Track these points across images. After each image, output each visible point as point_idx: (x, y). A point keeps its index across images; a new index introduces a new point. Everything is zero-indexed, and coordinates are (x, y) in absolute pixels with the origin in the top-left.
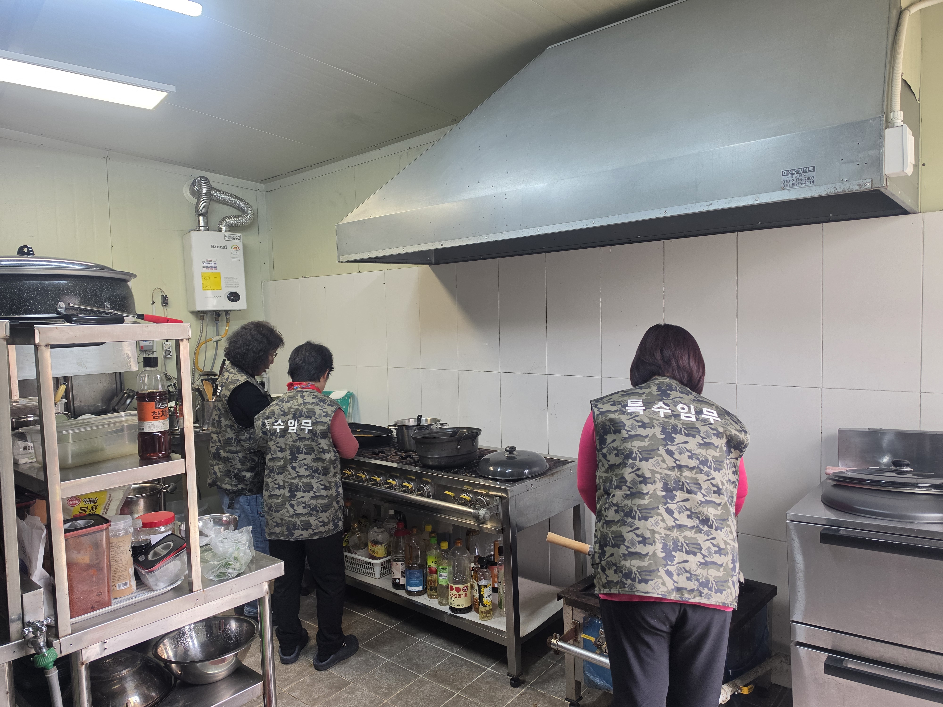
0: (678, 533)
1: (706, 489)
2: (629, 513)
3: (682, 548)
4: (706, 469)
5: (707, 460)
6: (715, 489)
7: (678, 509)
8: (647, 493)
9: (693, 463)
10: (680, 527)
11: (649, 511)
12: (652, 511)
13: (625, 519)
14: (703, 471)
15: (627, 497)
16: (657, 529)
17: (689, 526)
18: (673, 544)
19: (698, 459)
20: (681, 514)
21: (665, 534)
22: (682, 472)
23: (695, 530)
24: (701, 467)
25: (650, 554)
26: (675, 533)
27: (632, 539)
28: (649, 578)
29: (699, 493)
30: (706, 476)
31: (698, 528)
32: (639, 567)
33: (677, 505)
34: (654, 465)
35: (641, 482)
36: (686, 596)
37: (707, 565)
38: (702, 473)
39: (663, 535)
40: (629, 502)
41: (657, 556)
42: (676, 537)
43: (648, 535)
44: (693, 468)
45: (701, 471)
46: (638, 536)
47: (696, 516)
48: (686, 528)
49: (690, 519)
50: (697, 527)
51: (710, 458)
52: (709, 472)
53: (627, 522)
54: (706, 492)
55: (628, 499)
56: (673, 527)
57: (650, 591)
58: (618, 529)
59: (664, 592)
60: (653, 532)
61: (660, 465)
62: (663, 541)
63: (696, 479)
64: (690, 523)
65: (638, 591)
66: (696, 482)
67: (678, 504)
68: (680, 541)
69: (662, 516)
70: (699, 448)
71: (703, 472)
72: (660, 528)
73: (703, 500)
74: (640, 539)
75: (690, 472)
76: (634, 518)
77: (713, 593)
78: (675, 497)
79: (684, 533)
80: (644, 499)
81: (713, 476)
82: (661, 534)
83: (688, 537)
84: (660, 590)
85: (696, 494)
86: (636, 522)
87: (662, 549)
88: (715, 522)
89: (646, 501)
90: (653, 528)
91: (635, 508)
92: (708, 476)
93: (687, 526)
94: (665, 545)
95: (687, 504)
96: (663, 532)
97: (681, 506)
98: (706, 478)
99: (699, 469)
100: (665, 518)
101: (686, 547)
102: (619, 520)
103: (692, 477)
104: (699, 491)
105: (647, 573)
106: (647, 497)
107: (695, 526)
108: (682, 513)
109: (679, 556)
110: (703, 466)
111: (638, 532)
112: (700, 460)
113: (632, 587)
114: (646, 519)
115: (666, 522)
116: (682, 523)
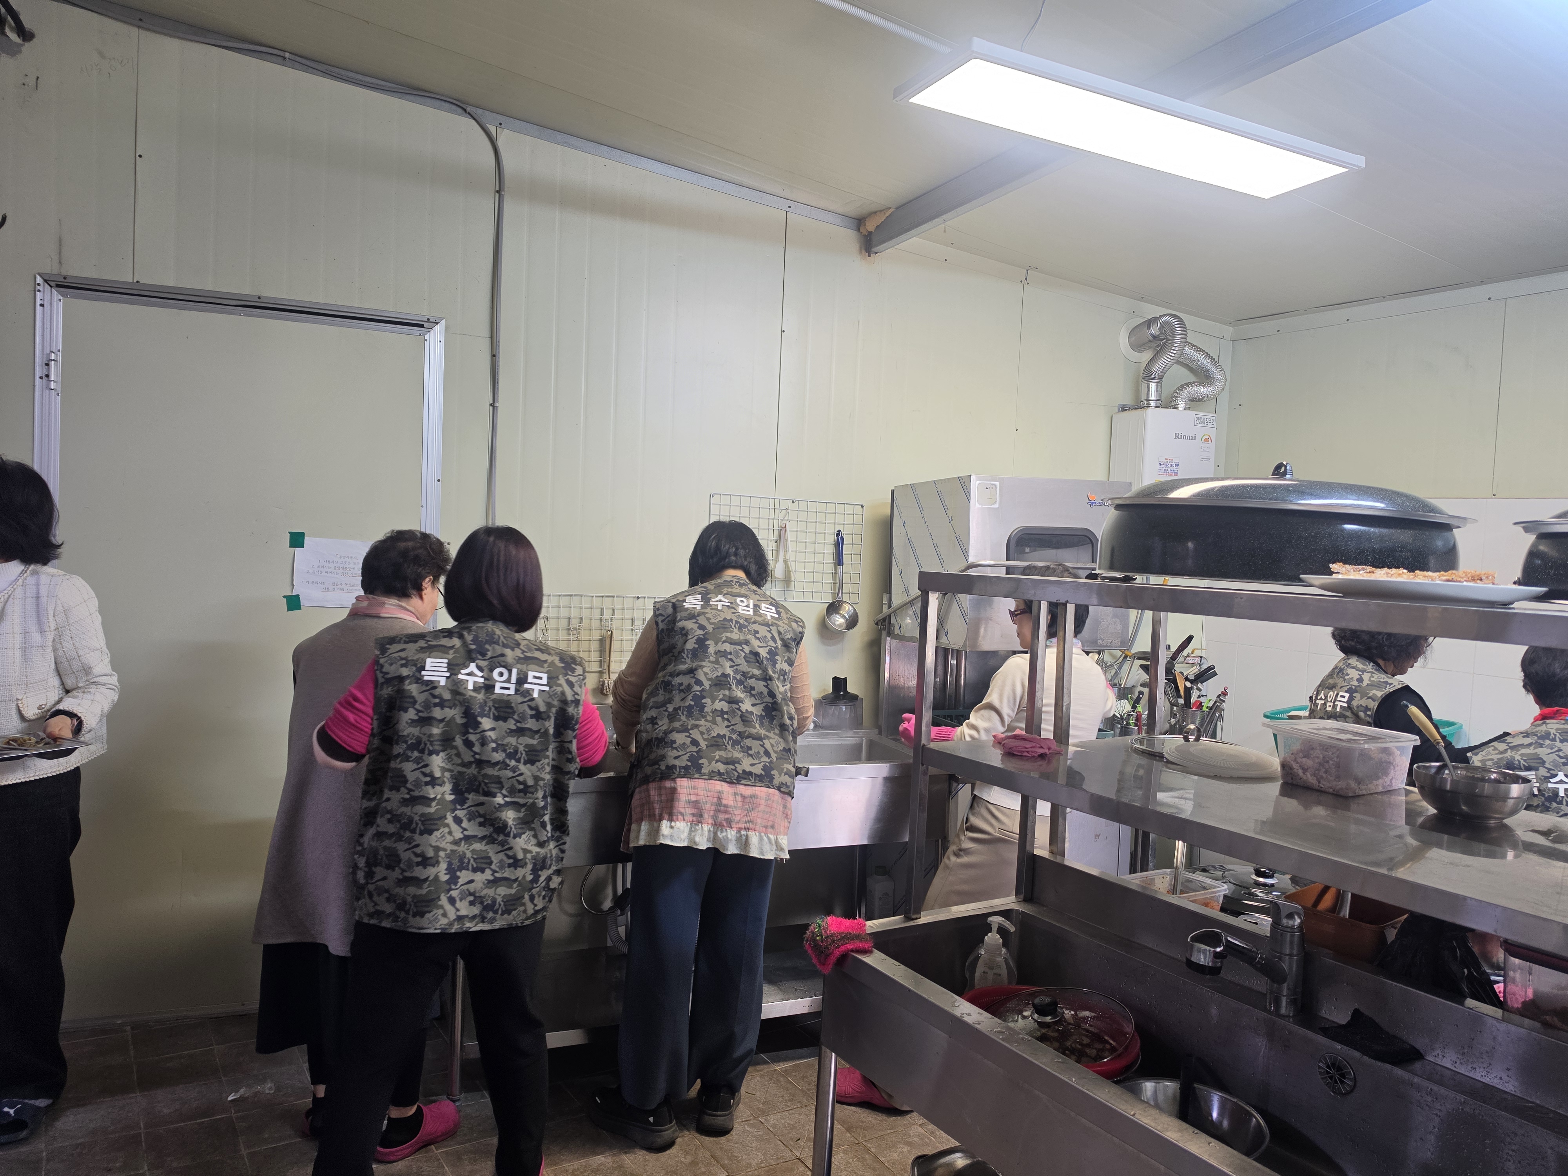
2: (407, 825)
3: (468, 865)
8: (434, 799)
11: (435, 822)
12: (438, 822)
13: (402, 832)
15: (405, 802)
18: (459, 862)
25: (431, 878)
27: (410, 859)
28: (427, 909)
32: (414, 896)
35: (427, 784)
36: (468, 925)
37: (497, 883)
40: (407, 810)
41: (439, 881)
43: (430, 853)
46: (417, 855)
53: (403, 837)
55: (407, 806)
57: (426, 926)
58: (394, 846)
59: (445, 925)
60: (437, 849)
65: (411, 927)
74: (420, 859)
76: (413, 831)
77: (498, 916)
80: (430, 806)
84: (440, 923)
86: (417, 837)
88: (513, 829)
89: (433, 809)
90: (438, 844)
91: (416, 818)
94: (450, 864)
95: (481, 810)
101: (474, 863)
102: (394, 833)
105: (425, 904)
106: (434, 804)
109: (464, 876)
111: (418, 850)
113: (405, 920)
114: (430, 832)
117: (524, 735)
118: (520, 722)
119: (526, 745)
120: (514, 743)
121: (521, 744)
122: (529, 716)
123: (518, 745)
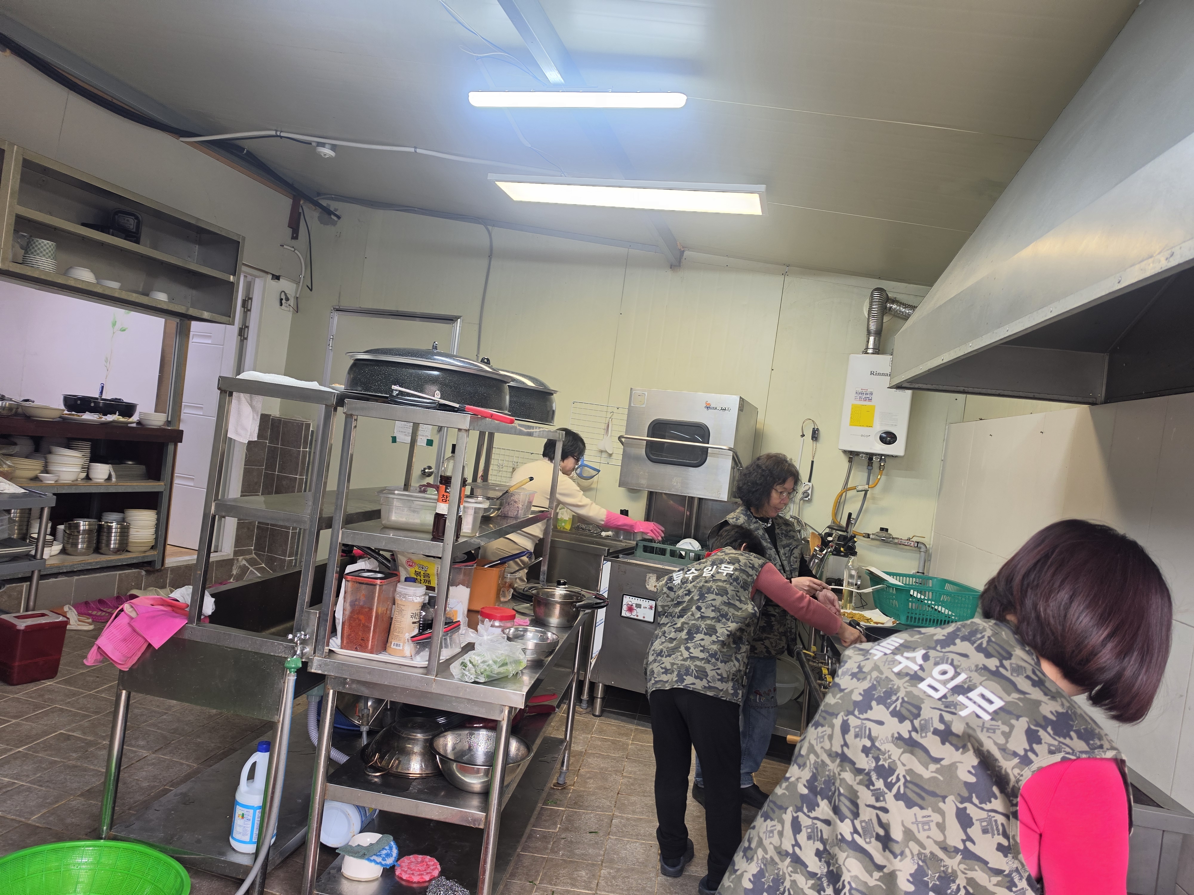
0: (790, 869)
1: (864, 821)
4: (879, 784)
5: (891, 771)
6: (882, 832)
7: (809, 830)
9: (865, 763)
10: (797, 861)
14: (873, 785)
16: (766, 842)
17: (808, 869)
19: (877, 759)
20: (809, 842)
21: (771, 857)
22: (843, 770)
23: (813, 882)
24: (874, 777)
26: (785, 866)
29: (847, 821)
30: (873, 798)
31: (819, 882)
33: (813, 823)
34: (916, 822)
38: (869, 788)
39: (768, 857)
42: (784, 873)
44: (859, 771)
45: (869, 784)
47: (827, 860)
48: (802, 868)
49: (817, 859)
50: (820, 879)
51: (901, 771)
52: (883, 794)
54: (863, 828)
56: (787, 854)
61: (929, 829)
62: (762, 866)
63: (855, 793)
64: (815, 865)
66: (853, 799)
67: (815, 821)
68: (785, 885)
69: (783, 827)
70: (893, 742)
71: (871, 787)
72: (771, 843)
73: (849, 838)
75: (853, 776)
78: (816, 808)
79: (796, 875)
81: (887, 806)
82: (766, 853)
83: (798, 887)
85: (842, 821)
87: (753, 875)
92: (877, 800)
93: (807, 867)
96: (772, 853)
97: (817, 827)
98: (872, 801)
99: (867, 778)
100: (785, 833)
103: (851, 786)
104: (852, 817)
107: (817, 874)
108: (812, 841)
110: (879, 776)
112: (880, 763)
115: (783, 839)
116: (803, 858)
117: (912, 753)
118: (917, 732)
119: (911, 770)
120: (895, 757)
121: (904, 765)
122: (932, 729)
123: (899, 763)
